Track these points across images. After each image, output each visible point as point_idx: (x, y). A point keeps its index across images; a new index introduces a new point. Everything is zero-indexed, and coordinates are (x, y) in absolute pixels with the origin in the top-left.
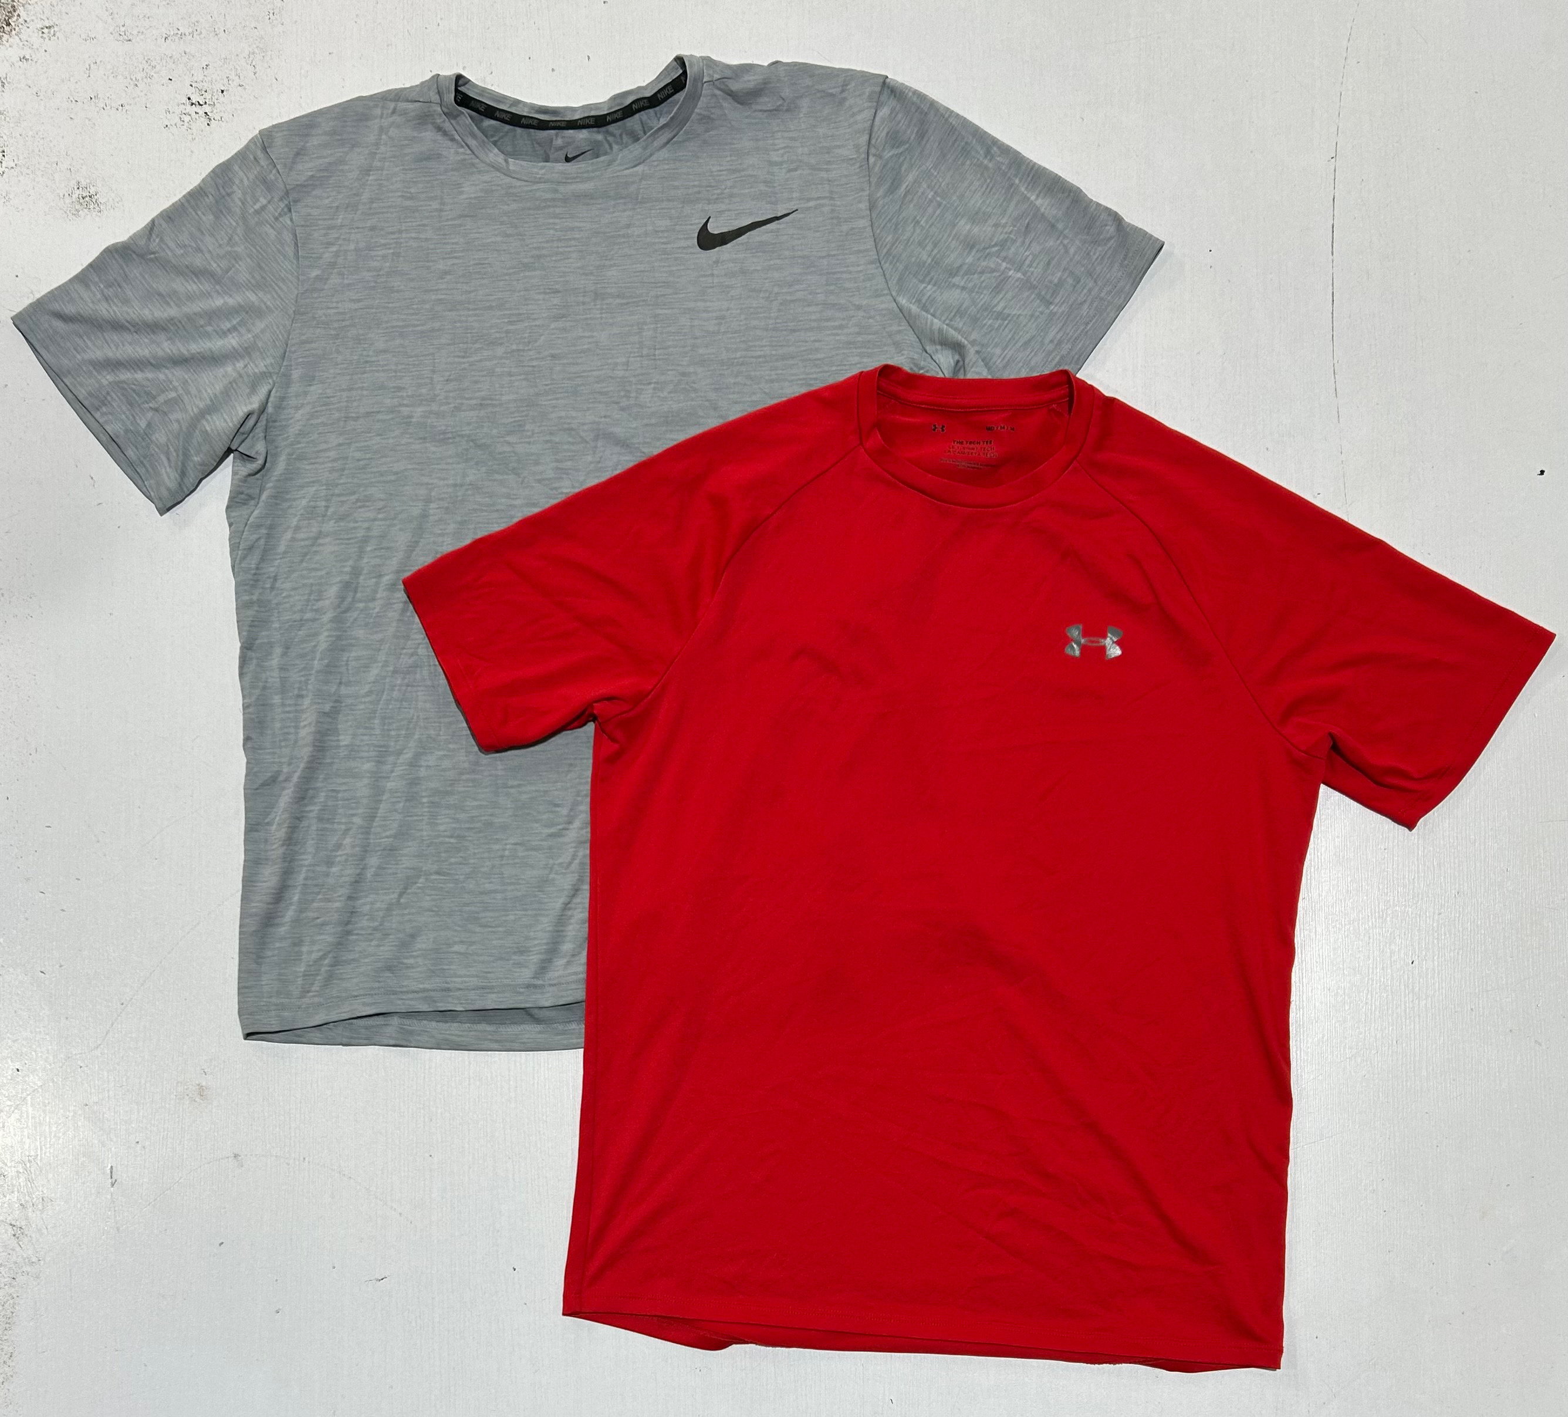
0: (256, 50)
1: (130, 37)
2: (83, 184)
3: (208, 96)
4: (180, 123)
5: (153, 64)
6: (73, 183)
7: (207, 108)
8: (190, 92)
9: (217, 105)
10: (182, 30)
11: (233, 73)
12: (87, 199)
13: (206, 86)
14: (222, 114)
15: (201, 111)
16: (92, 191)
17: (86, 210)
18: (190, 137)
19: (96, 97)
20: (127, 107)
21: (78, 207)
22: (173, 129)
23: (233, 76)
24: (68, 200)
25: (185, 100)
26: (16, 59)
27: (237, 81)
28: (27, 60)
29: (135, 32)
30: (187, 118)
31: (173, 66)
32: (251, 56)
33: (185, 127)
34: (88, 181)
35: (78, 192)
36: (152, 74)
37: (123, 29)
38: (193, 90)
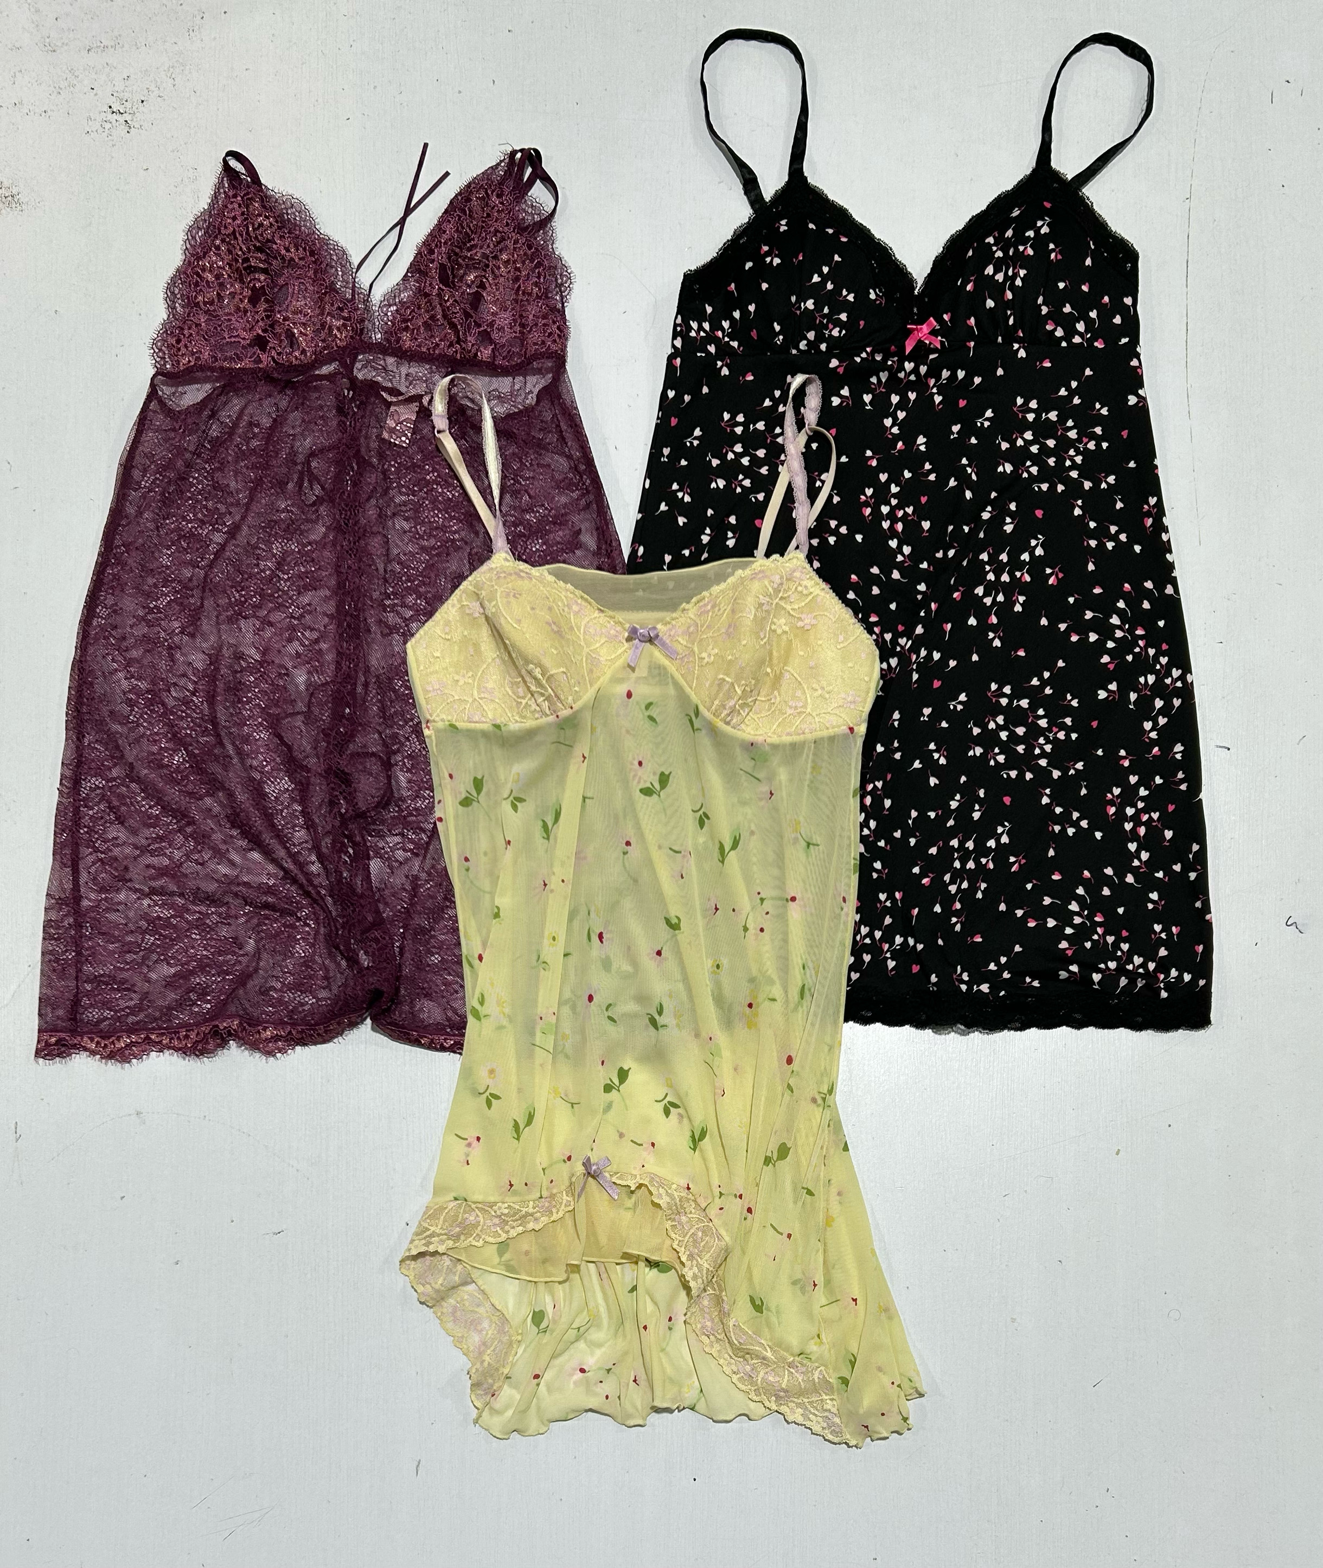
0: (175, 64)
1: (55, 48)
2: (6, 184)
3: (128, 105)
4: (101, 130)
5: (76, 74)
8: (111, 101)
9: (137, 114)
10: (105, 43)
11: (153, 85)
12: (10, 198)
13: (127, 96)
14: (142, 123)
15: (121, 119)
16: (15, 191)
17: (9, 210)
18: (110, 144)
19: (21, 103)
20: (49, 113)
22: (94, 135)
23: (152, 88)
25: (106, 108)
27: (157, 92)
29: (60, 44)
30: (108, 126)
31: (96, 76)
32: (171, 69)
33: (105, 134)
34: (11, 181)
36: (75, 82)
37: (47, 40)
38: (114, 99)
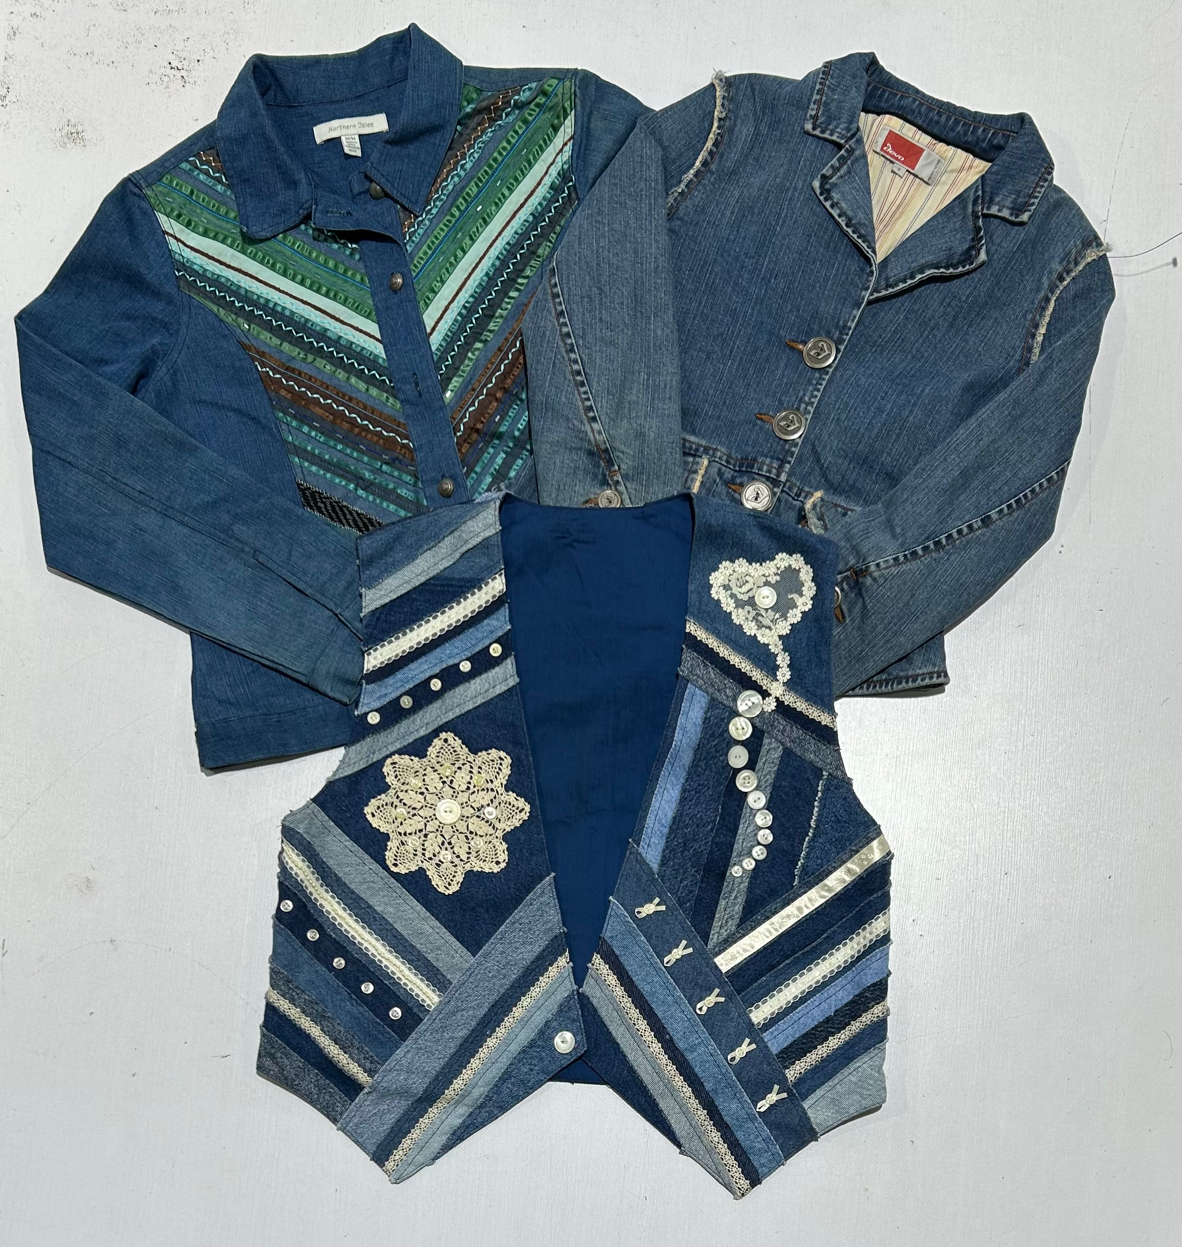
0: (231, 32)
1: (126, 8)
2: (73, 122)
3: (186, 63)
4: (159, 82)
5: (143, 32)
6: (65, 121)
7: (183, 73)
8: (172, 58)
9: (193, 72)
10: (170, 7)
11: (209, 48)
12: (75, 135)
13: (185, 55)
14: (196, 79)
15: (178, 74)
16: (80, 129)
17: (73, 144)
18: (167, 95)
19: (92, 53)
20: (116, 64)
21: (66, 140)
22: (153, 86)
23: (208, 49)
24: (58, 134)
25: (166, 64)
26: (27, 15)
27: (211, 54)
28: (37, 16)
29: (130, 5)
30: (166, 79)
31: (159, 35)
32: (226, 36)
33: (163, 86)
34: (77, 120)
35: (66, 128)
36: (141, 39)
37: (120, 1)
38: (174, 57)
